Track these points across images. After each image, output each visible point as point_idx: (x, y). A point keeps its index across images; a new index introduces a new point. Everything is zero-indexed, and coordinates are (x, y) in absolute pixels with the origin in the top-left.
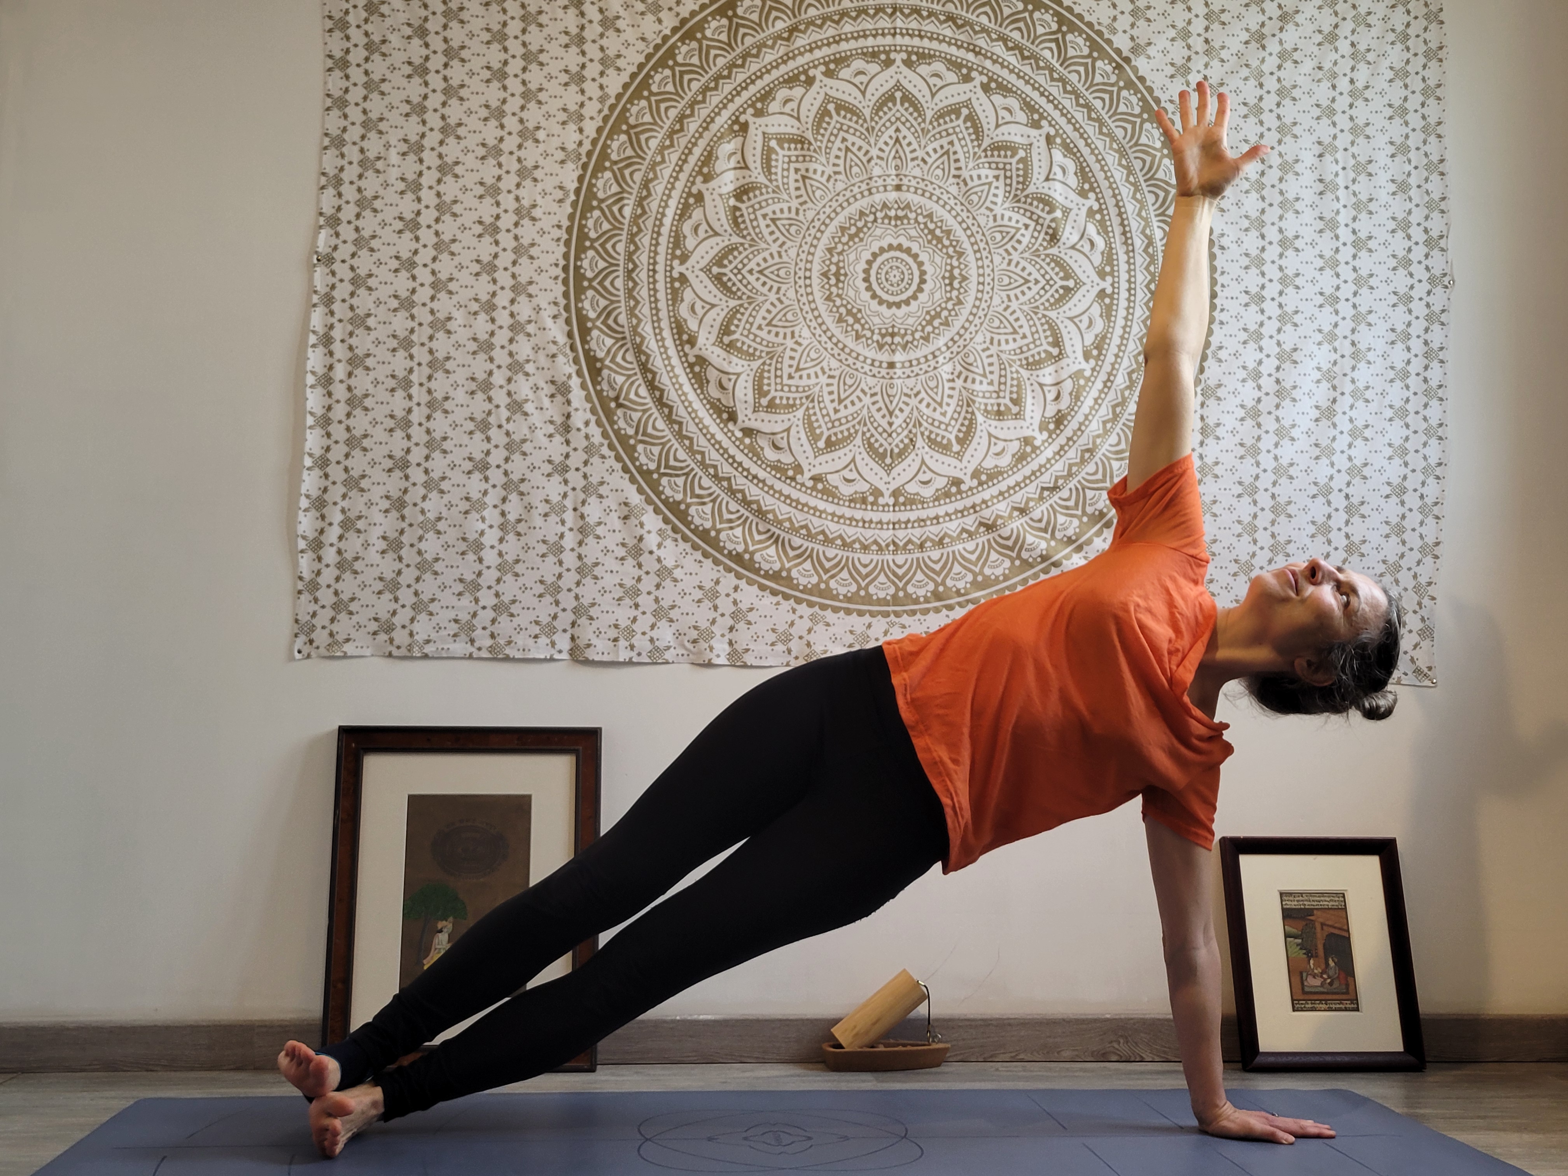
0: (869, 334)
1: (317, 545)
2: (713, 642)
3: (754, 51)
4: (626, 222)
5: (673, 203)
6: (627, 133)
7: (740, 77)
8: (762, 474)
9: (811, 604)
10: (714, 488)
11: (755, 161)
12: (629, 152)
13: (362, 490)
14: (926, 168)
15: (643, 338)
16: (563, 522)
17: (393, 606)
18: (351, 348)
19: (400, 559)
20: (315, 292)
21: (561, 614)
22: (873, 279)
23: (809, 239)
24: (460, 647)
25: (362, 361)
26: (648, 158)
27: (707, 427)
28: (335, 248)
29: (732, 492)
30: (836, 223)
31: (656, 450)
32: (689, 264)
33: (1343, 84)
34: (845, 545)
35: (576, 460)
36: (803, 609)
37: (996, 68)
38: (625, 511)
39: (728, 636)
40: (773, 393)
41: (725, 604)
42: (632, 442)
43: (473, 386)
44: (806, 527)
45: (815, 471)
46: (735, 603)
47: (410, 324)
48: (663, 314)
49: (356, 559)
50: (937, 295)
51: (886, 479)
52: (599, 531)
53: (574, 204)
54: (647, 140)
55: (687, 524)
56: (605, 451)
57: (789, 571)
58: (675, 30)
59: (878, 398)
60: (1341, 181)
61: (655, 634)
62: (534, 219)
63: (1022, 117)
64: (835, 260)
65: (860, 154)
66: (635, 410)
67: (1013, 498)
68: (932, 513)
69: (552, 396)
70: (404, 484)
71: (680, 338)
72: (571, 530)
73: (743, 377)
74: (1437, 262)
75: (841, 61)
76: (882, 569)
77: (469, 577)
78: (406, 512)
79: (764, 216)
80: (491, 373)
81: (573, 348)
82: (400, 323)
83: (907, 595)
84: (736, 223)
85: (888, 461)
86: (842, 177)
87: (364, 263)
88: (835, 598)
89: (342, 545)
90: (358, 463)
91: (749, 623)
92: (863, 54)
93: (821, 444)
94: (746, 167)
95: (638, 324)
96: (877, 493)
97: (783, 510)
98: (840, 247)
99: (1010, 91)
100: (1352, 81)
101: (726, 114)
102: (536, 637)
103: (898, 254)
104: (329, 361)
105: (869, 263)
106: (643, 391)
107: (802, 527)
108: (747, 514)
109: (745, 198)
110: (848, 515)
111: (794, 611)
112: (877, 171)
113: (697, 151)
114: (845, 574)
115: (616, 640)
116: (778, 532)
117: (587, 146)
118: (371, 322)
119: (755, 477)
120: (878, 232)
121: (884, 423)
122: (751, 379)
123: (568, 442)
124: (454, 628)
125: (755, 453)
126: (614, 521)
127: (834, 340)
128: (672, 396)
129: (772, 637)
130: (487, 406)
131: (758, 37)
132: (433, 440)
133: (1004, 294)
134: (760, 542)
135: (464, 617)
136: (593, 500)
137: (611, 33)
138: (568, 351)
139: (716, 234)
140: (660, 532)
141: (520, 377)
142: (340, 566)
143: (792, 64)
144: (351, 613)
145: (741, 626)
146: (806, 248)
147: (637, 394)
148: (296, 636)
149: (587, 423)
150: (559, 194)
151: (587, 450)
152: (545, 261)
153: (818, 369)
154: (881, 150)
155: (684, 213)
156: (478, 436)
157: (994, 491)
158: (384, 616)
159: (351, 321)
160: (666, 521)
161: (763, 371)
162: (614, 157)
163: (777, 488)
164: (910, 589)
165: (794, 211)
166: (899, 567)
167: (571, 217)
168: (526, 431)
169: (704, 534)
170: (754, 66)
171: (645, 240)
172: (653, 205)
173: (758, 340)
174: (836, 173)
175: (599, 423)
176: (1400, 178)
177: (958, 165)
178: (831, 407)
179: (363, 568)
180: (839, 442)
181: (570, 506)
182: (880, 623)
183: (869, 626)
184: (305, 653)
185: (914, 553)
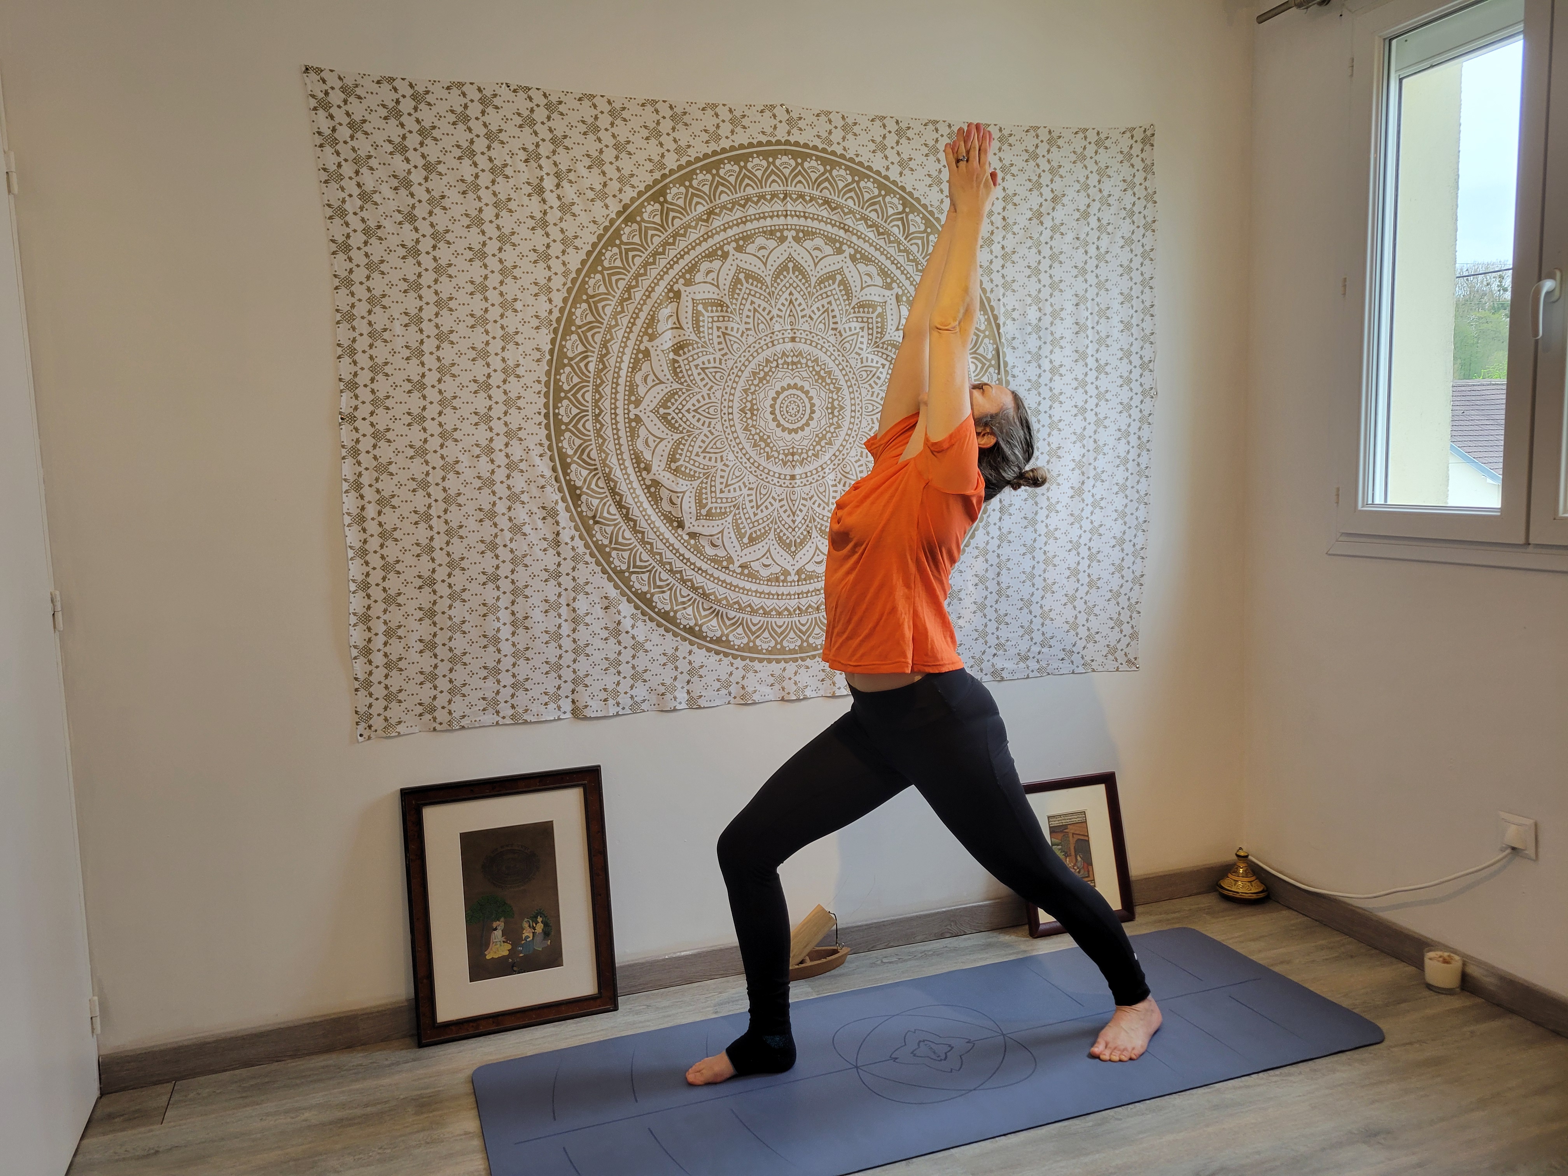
0: (776, 454)
1: (366, 651)
2: (677, 694)
3: (682, 232)
4: (591, 375)
5: (626, 358)
6: (587, 301)
7: (673, 253)
8: (704, 566)
9: (743, 659)
10: (671, 579)
11: (687, 322)
12: (590, 318)
13: (399, 605)
14: (812, 323)
15: (611, 469)
16: (560, 616)
17: (433, 692)
18: (378, 491)
19: (436, 656)
20: (343, 446)
21: (563, 685)
22: (777, 412)
23: (730, 383)
24: (489, 718)
25: (389, 502)
26: (605, 322)
27: (662, 534)
28: (356, 408)
29: (684, 581)
30: (749, 369)
31: (626, 554)
32: (641, 408)
33: (1092, 250)
34: (766, 613)
35: (566, 567)
36: (738, 663)
37: (860, 243)
38: (606, 603)
39: (686, 688)
40: (710, 505)
41: (683, 666)
42: (608, 550)
43: (481, 515)
44: (737, 603)
45: (742, 561)
46: (690, 663)
47: (426, 468)
48: (625, 448)
49: (400, 659)
50: (823, 422)
51: (792, 562)
52: (588, 619)
53: (550, 362)
54: (603, 307)
55: (653, 609)
56: (588, 558)
57: (727, 636)
58: (619, 214)
59: (784, 502)
60: (1089, 324)
61: (633, 692)
62: (518, 376)
63: (879, 281)
64: (749, 398)
65: (765, 314)
66: (609, 525)
69: (544, 518)
70: (433, 598)
71: (638, 467)
72: (566, 621)
73: (687, 494)
74: (1147, 380)
75: (747, 238)
76: (792, 628)
77: (491, 664)
78: (437, 619)
79: (696, 366)
80: (494, 504)
81: (557, 479)
82: (417, 468)
83: (809, 645)
84: (676, 373)
85: (793, 549)
86: (752, 332)
87: (382, 420)
88: (760, 652)
89: (387, 649)
90: (394, 584)
91: (701, 677)
92: (765, 232)
93: (746, 540)
94: (681, 328)
95: (606, 458)
96: (786, 573)
97: (721, 591)
98: (753, 388)
99: (870, 260)
100: (1098, 248)
101: (663, 284)
102: (546, 704)
103: (794, 391)
104: (360, 503)
105: (774, 399)
106: (613, 510)
107: (735, 603)
108: (695, 596)
109: (681, 352)
110: (766, 591)
111: (732, 664)
112: (777, 327)
113: (643, 315)
114: (766, 634)
115: (605, 700)
116: (718, 608)
117: (556, 314)
118: (392, 468)
119: (700, 569)
120: (780, 375)
121: (789, 521)
122: (693, 495)
123: (559, 554)
124: (482, 704)
125: (699, 551)
126: (598, 611)
127: (752, 460)
128: (635, 512)
129: (717, 685)
130: (494, 531)
131: (685, 220)
132: (453, 560)
133: (869, 418)
134: (706, 616)
135: (490, 695)
136: (581, 596)
137: (568, 217)
138: (554, 482)
139: (661, 382)
140: (633, 616)
141: (518, 505)
142: (387, 666)
143: (711, 242)
144: (400, 701)
145: (695, 679)
146: (728, 390)
147: (609, 513)
148: (357, 723)
149: (572, 538)
150: (537, 355)
151: (574, 559)
152: (530, 410)
153: (741, 483)
154: (779, 310)
155: (635, 367)
156: (489, 554)
158: (427, 701)
159: (376, 469)
160: (637, 607)
161: (702, 488)
162: (578, 322)
163: (716, 575)
164: (811, 640)
165: (718, 361)
166: (803, 625)
167: (548, 373)
168: (526, 548)
169: (665, 615)
170: (682, 244)
171: (607, 390)
172: (612, 361)
173: (697, 464)
174: (747, 329)
175: (581, 537)
176: (1126, 320)
177: (835, 320)
178: (751, 512)
179: (407, 666)
180: (758, 537)
181: (564, 603)
182: (791, 667)
183: (784, 669)
184: (366, 736)
185: (813, 614)
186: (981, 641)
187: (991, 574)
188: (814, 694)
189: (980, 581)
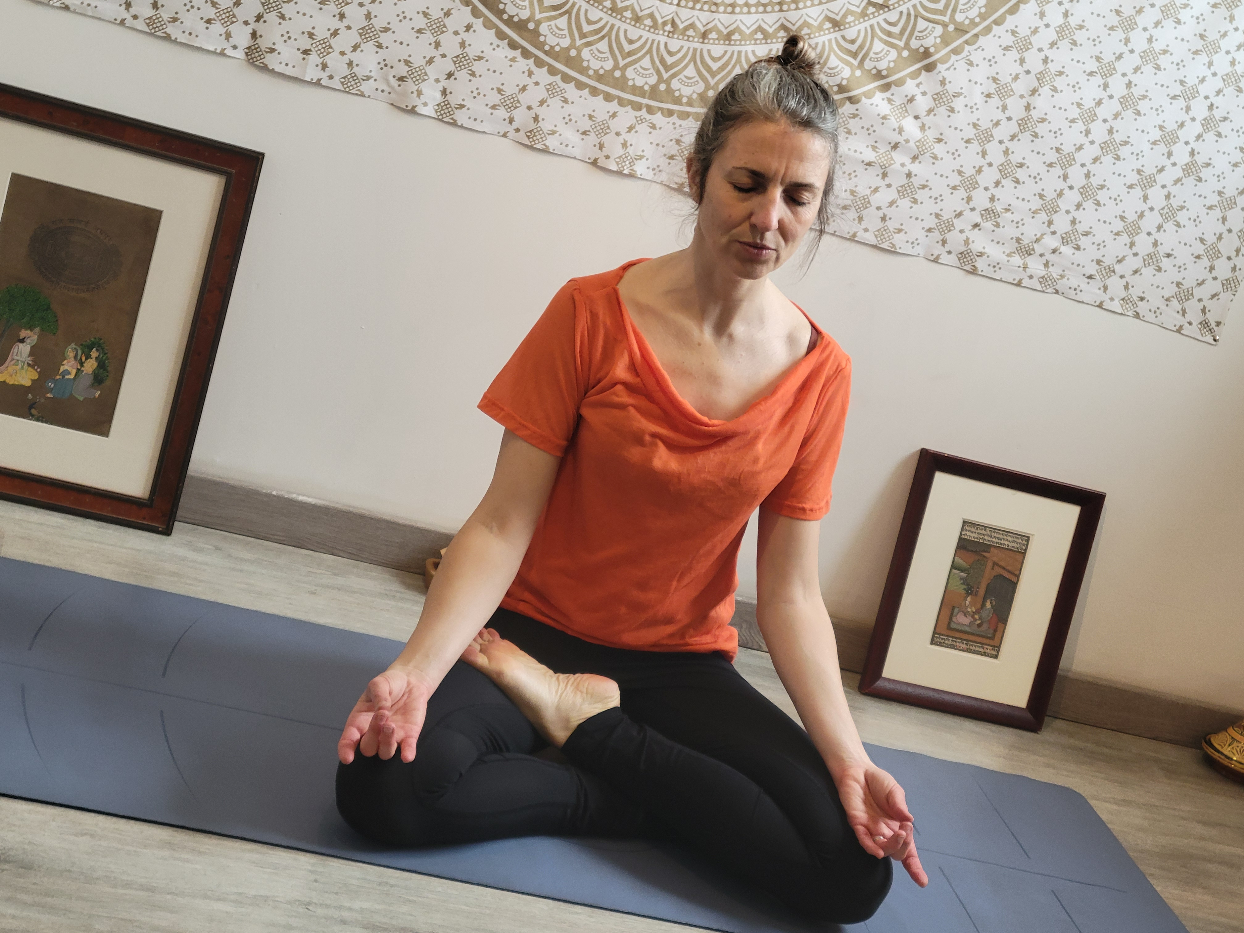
2: (424, 87)
9: (553, 71)
24: (112, 8)
36: (542, 74)
39: (443, 83)
41: (450, 45)
46: (463, 45)
57: (538, 23)
61: (356, 57)
76: (649, 51)
83: (669, 90)
88: (583, 71)
91: (473, 74)
102: (209, 21)
111: (530, 74)
114: (603, 46)
115: (306, 52)
129: (495, 98)
145: (463, 75)
164: (675, 84)
166: (670, 54)
182: (627, 116)
183: (614, 115)
185: (693, 41)
186: (961, 193)
187: (1021, 87)
188: (649, 175)
189: (998, 92)
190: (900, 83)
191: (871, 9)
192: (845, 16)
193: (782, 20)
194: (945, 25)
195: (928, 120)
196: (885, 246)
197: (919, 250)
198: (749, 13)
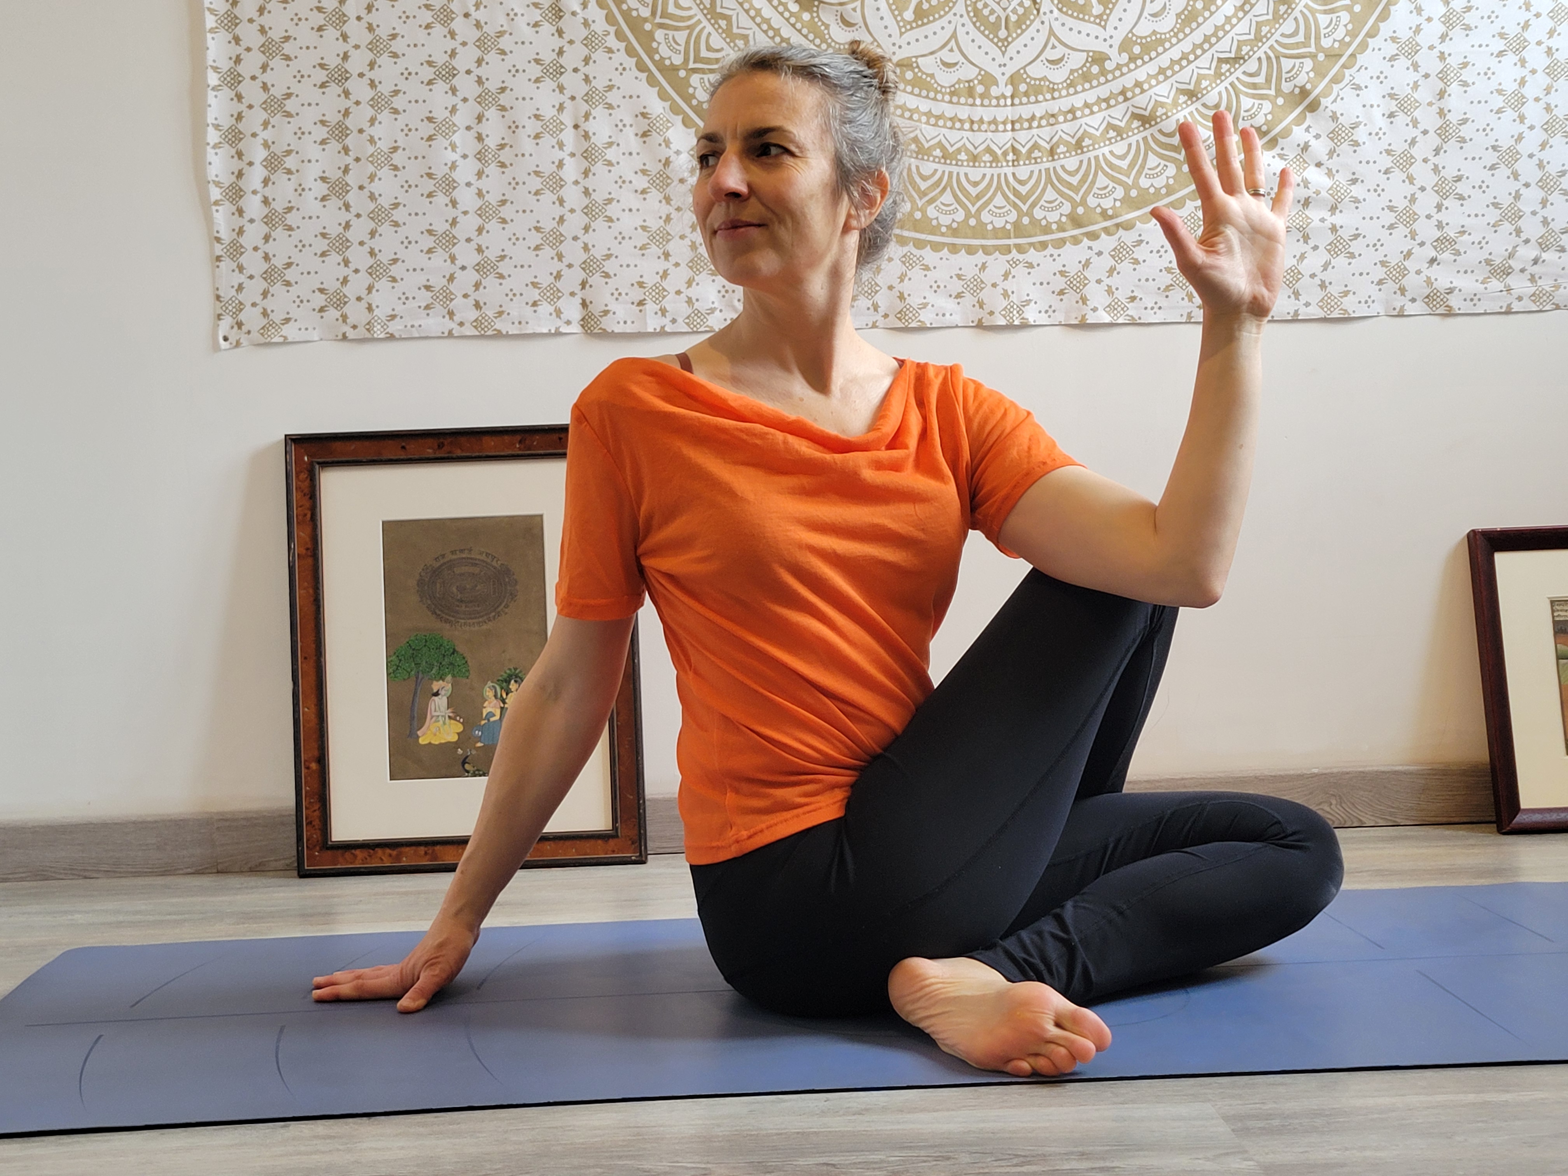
1: (235, 193)
9: (902, 241)
13: (289, 115)
16: (561, 145)
17: (343, 271)
19: (347, 206)
21: (565, 272)
24: (436, 323)
31: (681, 36)
34: (947, 157)
35: (573, 57)
38: (644, 125)
42: (648, 27)
49: (289, 209)
51: (1000, 60)
52: (611, 154)
56: (612, 41)
61: (693, 292)
67: (1179, 77)
68: (1064, 104)
70: (344, 103)
72: (573, 155)
76: (999, 187)
77: (441, 227)
78: (349, 141)
83: (1034, 222)
85: (1003, 33)
88: (935, 230)
89: (269, 192)
90: (280, 77)
93: (909, 15)
96: (988, 80)
102: (535, 304)
110: (948, 115)
114: (947, 198)
115: (641, 303)
123: (560, 32)
124: (425, 297)
126: (630, 139)
132: (378, 39)
135: (438, 282)
136: (599, 112)
142: (268, 220)
144: (288, 284)
148: (219, 317)
151: (587, 42)
156: (439, 30)
157: (1152, 68)
158: (332, 285)
164: (1038, 213)
166: (1022, 183)
168: (503, 20)
175: (601, 4)
179: (300, 222)
180: (933, 10)
181: (569, 123)
182: (997, 264)
183: (984, 267)
184: (233, 339)
185: (1042, 162)
186: (1401, 230)
187: (1425, 94)
188: (1043, 319)
189: (1402, 108)
190: (1286, 133)
191: (1225, 67)
192: (1198, 82)
193: (1131, 109)
194: (1313, 56)
195: (1332, 164)
196: (1335, 315)
197: (1377, 308)
198: (1092, 113)
